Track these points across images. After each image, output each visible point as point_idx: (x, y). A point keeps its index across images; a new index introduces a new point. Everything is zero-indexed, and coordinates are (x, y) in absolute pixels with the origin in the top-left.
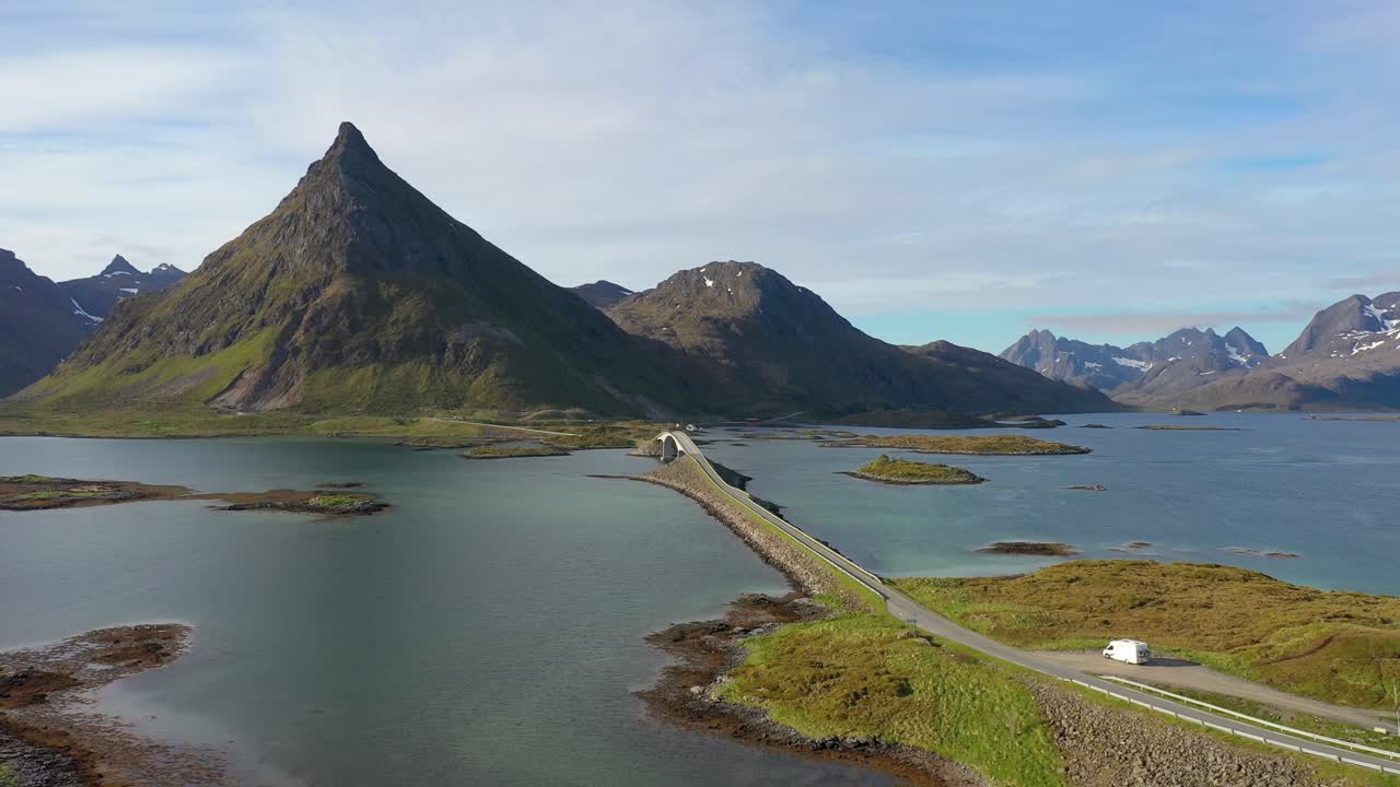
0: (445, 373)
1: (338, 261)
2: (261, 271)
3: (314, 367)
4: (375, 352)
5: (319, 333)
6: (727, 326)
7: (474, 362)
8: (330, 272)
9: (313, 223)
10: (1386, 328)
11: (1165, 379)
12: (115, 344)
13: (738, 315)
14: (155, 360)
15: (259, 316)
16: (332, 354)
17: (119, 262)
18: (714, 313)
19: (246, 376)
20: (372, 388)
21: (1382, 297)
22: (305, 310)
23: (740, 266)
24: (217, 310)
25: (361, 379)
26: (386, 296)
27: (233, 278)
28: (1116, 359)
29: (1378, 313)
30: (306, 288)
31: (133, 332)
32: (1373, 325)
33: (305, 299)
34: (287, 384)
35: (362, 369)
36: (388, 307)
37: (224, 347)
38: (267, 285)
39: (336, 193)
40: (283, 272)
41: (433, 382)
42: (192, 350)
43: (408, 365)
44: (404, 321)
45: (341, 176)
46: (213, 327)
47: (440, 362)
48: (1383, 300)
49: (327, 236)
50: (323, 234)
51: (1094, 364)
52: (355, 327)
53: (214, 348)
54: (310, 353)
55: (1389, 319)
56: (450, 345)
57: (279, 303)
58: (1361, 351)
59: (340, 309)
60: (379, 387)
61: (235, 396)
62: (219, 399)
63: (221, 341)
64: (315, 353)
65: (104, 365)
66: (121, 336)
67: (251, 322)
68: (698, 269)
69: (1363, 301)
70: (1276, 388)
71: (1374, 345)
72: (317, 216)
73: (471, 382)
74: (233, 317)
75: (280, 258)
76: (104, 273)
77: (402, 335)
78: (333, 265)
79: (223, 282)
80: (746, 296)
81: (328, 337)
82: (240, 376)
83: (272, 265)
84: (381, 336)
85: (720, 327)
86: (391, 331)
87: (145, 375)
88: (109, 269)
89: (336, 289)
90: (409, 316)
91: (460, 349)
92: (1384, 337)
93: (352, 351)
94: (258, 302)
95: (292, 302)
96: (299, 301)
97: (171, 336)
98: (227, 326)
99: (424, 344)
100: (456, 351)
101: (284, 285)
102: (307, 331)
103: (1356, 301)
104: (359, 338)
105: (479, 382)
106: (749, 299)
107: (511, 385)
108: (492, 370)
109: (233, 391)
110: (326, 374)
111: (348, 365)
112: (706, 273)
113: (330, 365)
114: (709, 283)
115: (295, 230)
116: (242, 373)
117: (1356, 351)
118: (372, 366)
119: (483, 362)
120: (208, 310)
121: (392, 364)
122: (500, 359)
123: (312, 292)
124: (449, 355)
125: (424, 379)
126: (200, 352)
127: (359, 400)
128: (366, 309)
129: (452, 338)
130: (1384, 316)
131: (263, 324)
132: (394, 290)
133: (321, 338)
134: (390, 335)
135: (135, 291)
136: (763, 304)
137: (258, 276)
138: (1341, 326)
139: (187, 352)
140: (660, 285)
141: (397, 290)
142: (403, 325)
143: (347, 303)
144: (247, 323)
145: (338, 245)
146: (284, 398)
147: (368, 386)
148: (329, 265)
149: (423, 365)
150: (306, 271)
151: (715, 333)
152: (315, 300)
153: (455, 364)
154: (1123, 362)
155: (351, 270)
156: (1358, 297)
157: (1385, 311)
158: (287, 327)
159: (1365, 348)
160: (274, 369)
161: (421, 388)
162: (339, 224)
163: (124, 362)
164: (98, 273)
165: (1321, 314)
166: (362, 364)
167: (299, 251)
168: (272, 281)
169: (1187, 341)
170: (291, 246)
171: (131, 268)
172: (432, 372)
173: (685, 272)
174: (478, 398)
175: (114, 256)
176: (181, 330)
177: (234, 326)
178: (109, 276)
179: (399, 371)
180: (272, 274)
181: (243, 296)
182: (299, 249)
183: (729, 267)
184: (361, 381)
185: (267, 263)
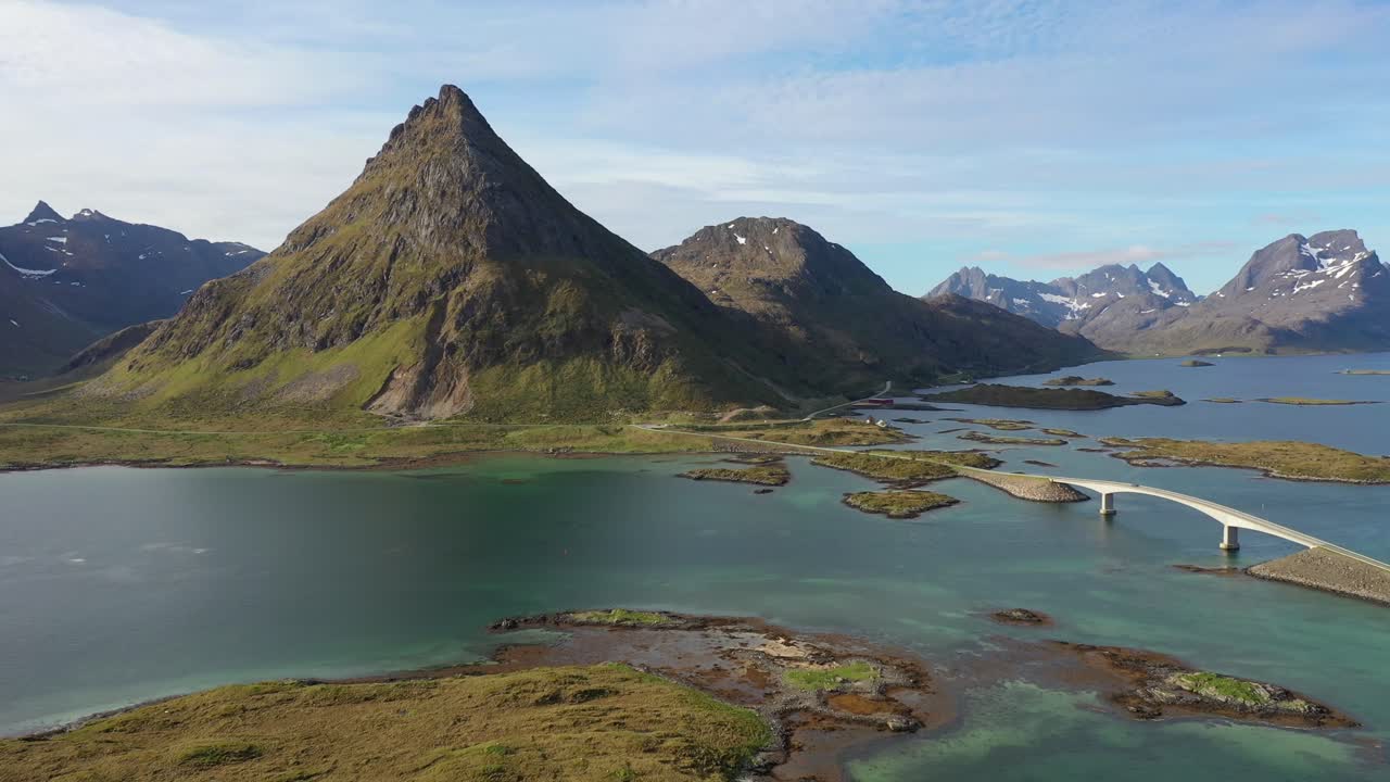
0: (617, 368)
1: (476, 244)
2: (377, 253)
3: (476, 366)
4: (539, 349)
5: (475, 327)
6: (780, 289)
7: (647, 357)
8: (469, 258)
9: (439, 200)
10: (1322, 267)
11: (1107, 318)
12: (211, 334)
13: (786, 276)
14: (266, 354)
15: (387, 304)
16: (492, 351)
17: (43, 209)
18: (758, 274)
19: (398, 376)
20: (548, 389)
21: (1317, 236)
22: (446, 300)
23: (775, 223)
24: (333, 297)
25: (530, 378)
26: (535, 283)
27: (343, 261)
28: (1042, 295)
29: (1314, 252)
30: (442, 274)
31: (230, 321)
32: (1310, 264)
33: (444, 287)
34: (449, 385)
35: (529, 368)
36: (541, 295)
37: (352, 340)
38: (389, 270)
39: (464, 167)
40: (406, 255)
41: (608, 381)
42: (311, 345)
43: (577, 362)
44: (562, 312)
45: (467, 148)
46: (331, 318)
47: (609, 356)
48: (1318, 240)
49: (458, 216)
50: (453, 213)
51: (1022, 301)
52: (511, 321)
53: (339, 343)
54: (469, 349)
55: (1325, 257)
56: (617, 338)
57: (413, 290)
58: (1302, 290)
59: (492, 300)
60: (554, 389)
61: (394, 400)
62: (376, 403)
63: (345, 335)
64: (475, 350)
65: (203, 359)
66: (217, 325)
67: (378, 312)
68: (727, 225)
69: (1300, 240)
70: (1248, 331)
71: (1315, 284)
72: (444, 194)
73: (647, 379)
74: (354, 307)
75: (400, 240)
76: (27, 220)
77: (564, 329)
78: (470, 249)
79: (333, 265)
80: (788, 255)
81: (485, 332)
82: (390, 378)
83: (390, 248)
84: (542, 329)
85: (772, 289)
86: (552, 323)
87: (259, 372)
88: (33, 217)
89: (480, 277)
90: (565, 306)
91: (627, 342)
92: (1324, 276)
93: (514, 347)
94: (381, 289)
95: (427, 291)
96: (436, 288)
97: (279, 327)
98: (350, 317)
99: (587, 338)
100: (625, 344)
101: (412, 270)
102: (459, 325)
103: (1293, 240)
104: (518, 333)
105: (656, 378)
106: (792, 259)
107: (691, 382)
108: (667, 366)
109: (388, 393)
110: (492, 374)
111: (512, 363)
112: (735, 229)
113: (493, 365)
114: (742, 241)
115: (414, 209)
116: (392, 373)
117: (1297, 290)
118: (539, 363)
119: (655, 357)
120: (321, 298)
121: (559, 362)
122: (672, 353)
123: (449, 280)
124: (617, 348)
125: (597, 375)
126: (322, 345)
127: (538, 404)
128: (517, 300)
129: (617, 331)
130: (1320, 255)
131: (395, 315)
132: (541, 276)
133: (478, 333)
134: (553, 328)
135: (64, 240)
136: (808, 263)
137: (374, 259)
138: (1278, 265)
139: (302, 345)
140: (685, 241)
141: (544, 276)
142: (562, 317)
143: (498, 292)
144: (373, 313)
145: (473, 227)
146: (450, 402)
147: (543, 387)
148: (466, 250)
149: (592, 362)
150: (439, 255)
151: (770, 297)
152: (454, 288)
153: (626, 359)
154: (1048, 297)
155: (492, 255)
156: (1296, 237)
157: (1321, 250)
158: (432, 320)
159: (1305, 287)
160: (430, 369)
161: (598, 387)
162: (471, 202)
163: (229, 356)
164: (21, 221)
165: (1258, 253)
166: (526, 363)
167: (424, 233)
168: (395, 265)
169: (1110, 277)
170: (411, 226)
171: (55, 215)
172: (604, 368)
173: (712, 227)
174: (662, 398)
175: (37, 203)
176: (291, 320)
177: (358, 316)
178: (33, 224)
179: (570, 368)
180: (394, 257)
181: (362, 282)
182: (424, 228)
183: (762, 223)
184: (532, 382)
185: (382, 245)
